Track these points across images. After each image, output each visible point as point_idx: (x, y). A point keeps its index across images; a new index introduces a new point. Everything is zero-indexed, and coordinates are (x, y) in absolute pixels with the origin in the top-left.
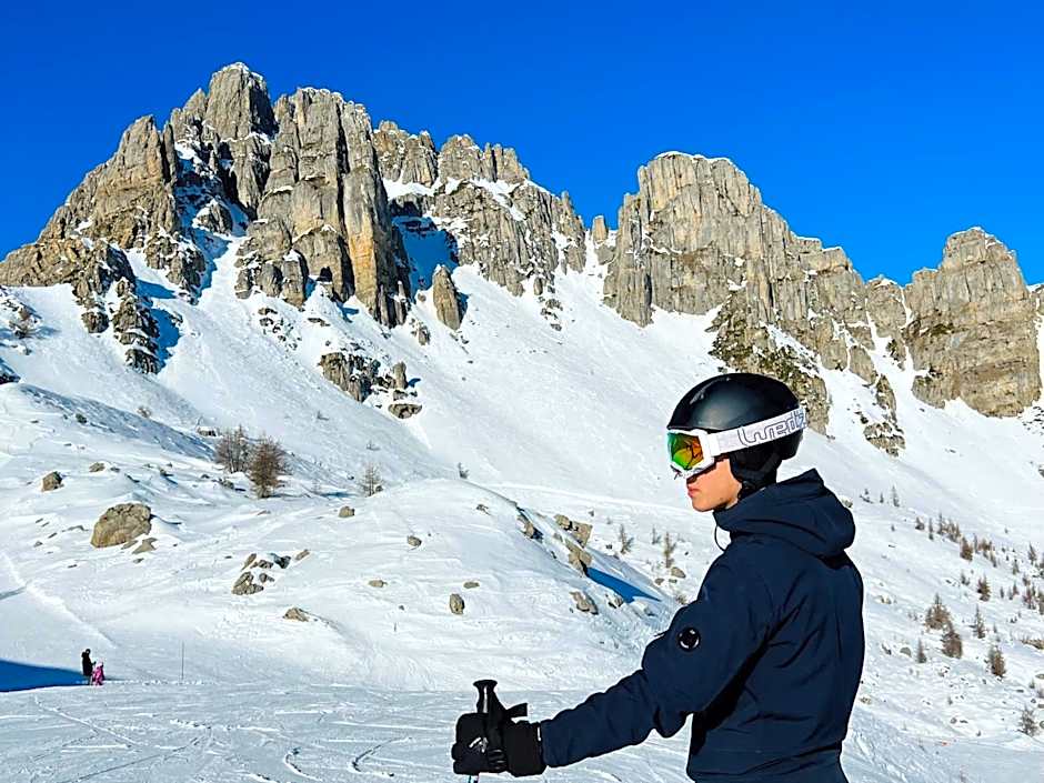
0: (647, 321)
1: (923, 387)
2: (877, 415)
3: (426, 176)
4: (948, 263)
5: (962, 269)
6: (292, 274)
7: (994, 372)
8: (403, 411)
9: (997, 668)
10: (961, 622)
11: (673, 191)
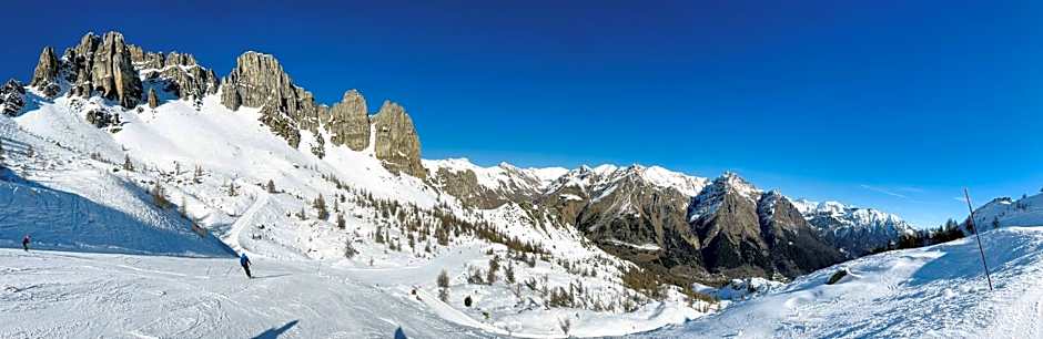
0: (236, 109)
1: (333, 139)
2: (317, 145)
3: (160, 66)
4: (345, 100)
5: (349, 102)
6: (86, 89)
7: (356, 137)
8: (115, 131)
9: (342, 225)
10: (330, 208)
11: (250, 65)
